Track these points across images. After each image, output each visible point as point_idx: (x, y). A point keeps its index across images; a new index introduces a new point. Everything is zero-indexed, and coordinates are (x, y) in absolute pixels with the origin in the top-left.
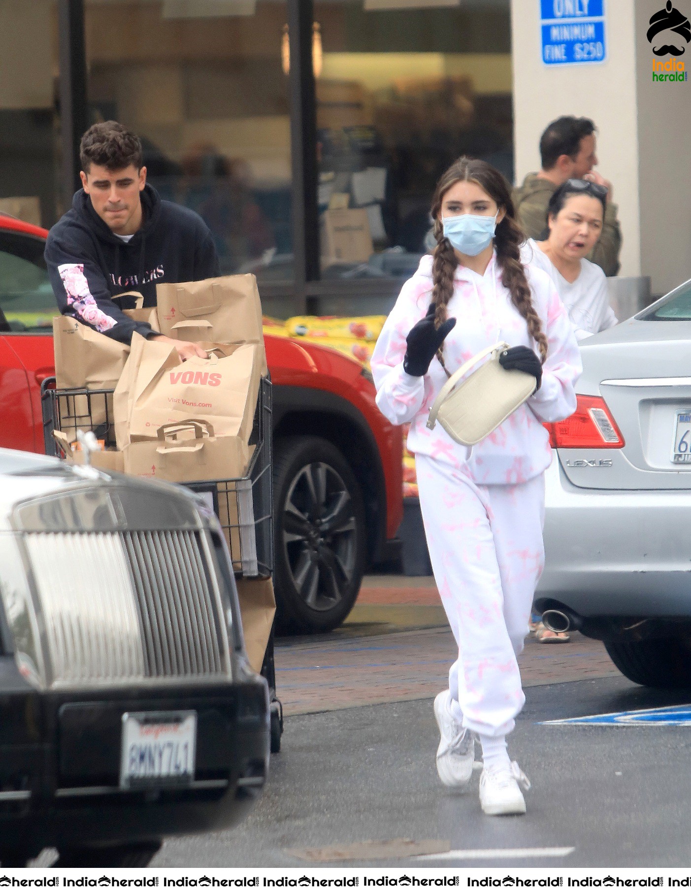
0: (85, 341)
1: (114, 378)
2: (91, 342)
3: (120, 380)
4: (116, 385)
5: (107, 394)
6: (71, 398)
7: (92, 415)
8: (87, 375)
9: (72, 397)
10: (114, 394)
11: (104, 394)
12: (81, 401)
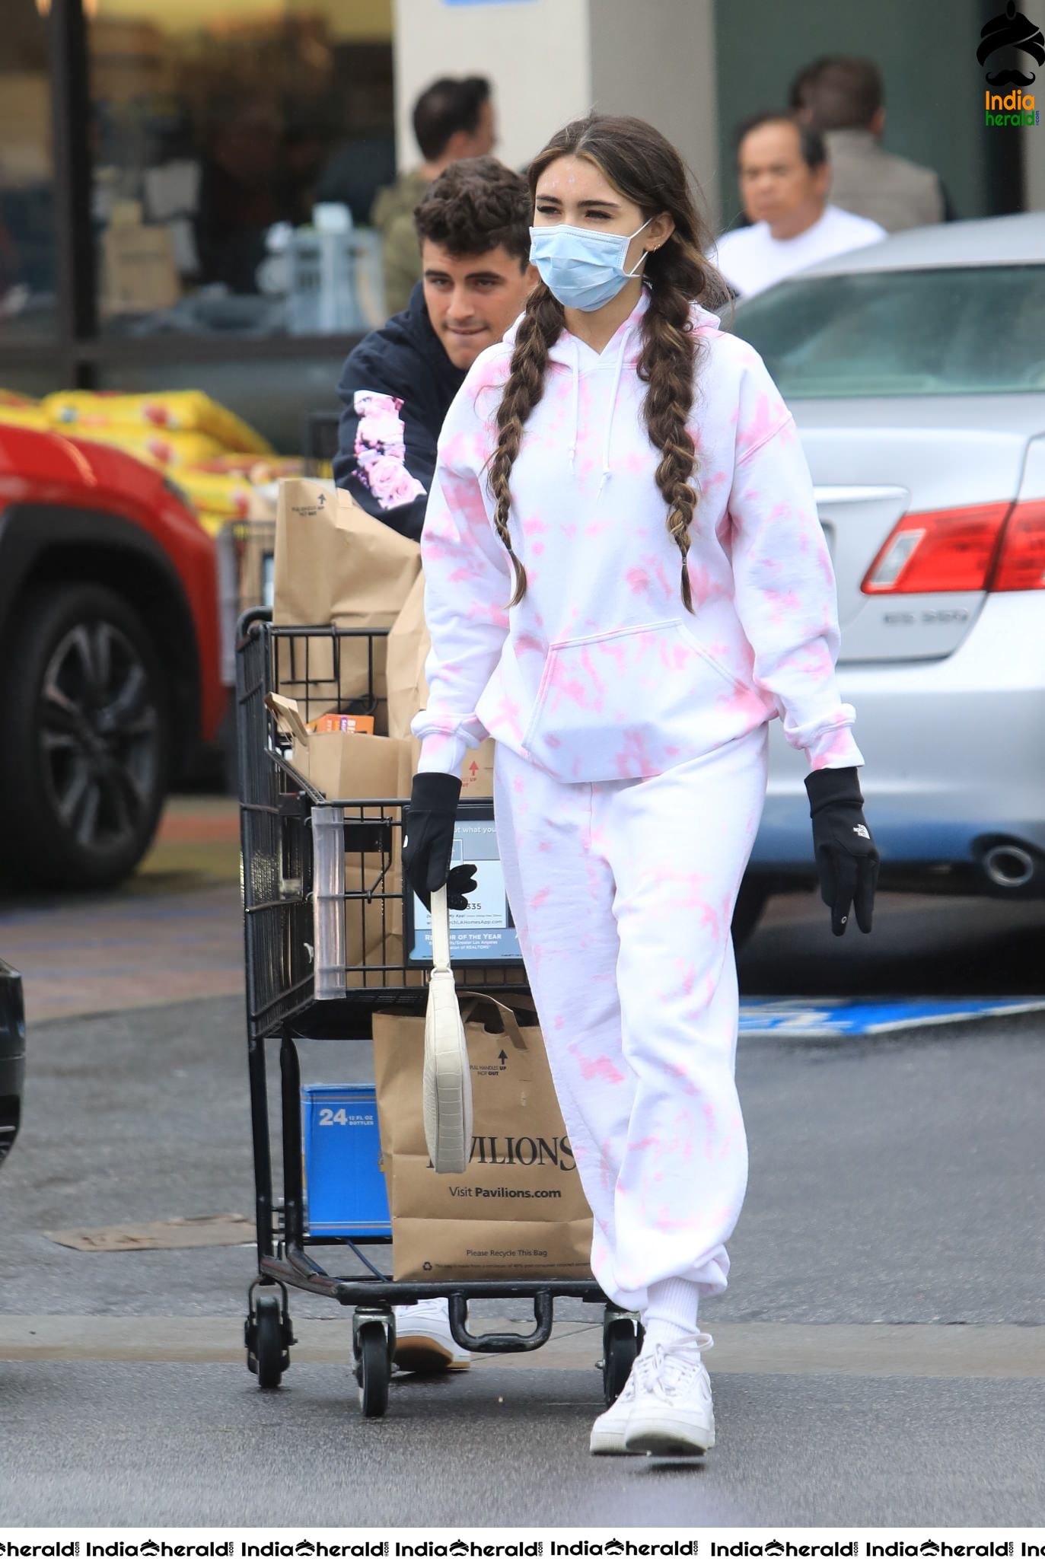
0: (339, 530)
1: (392, 608)
2: (350, 534)
3: (401, 615)
4: (393, 622)
5: (374, 639)
6: (300, 642)
7: (342, 680)
8: (335, 600)
9: (303, 639)
10: (390, 637)
11: (366, 639)
12: (320, 648)
